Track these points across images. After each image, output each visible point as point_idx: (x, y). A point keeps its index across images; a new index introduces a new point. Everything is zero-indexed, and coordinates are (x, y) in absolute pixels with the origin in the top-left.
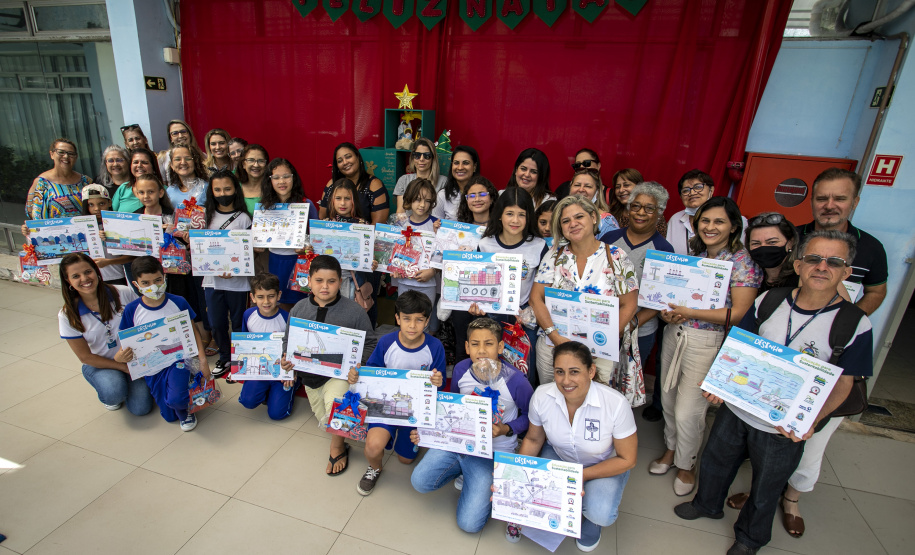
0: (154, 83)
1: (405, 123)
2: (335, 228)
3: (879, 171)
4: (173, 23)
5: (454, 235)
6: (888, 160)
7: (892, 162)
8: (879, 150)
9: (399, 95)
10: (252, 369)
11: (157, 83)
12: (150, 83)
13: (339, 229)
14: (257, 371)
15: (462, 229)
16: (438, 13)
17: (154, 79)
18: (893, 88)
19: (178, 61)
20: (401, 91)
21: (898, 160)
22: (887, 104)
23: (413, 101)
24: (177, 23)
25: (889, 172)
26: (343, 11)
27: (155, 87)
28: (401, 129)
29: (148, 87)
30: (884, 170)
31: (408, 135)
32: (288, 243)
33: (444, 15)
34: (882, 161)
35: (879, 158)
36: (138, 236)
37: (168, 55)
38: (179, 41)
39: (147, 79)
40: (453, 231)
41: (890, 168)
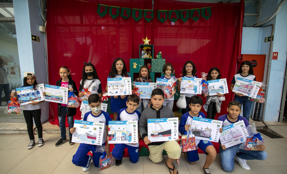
0: (35, 38)
1: (144, 50)
2: (144, 85)
3: (274, 56)
4: (43, 18)
5: (187, 82)
6: (275, 53)
7: (276, 54)
8: (274, 51)
9: (144, 40)
10: (118, 139)
11: (36, 38)
12: (33, 38)
13: (145, 85)
14: (121, 139)
15: (190, 80)
16: (151, 17)
17: (35, 37)
18: (273, 37)
19: (44, 32)
20: (145, 39)
21: (277, 53)
22: (273, 40)
23: (149, 42)
24: (45, 18)
25: (276, 56)
26: (117, 16)
27: (35, 40)
28: (143, 52)
29: (33, 39)
30: (275, 56)
31: (146, 54)
32: (125, 93)
33: (153, 18)
34: (274, 54)
35: (274, 53)
36: (58, 95)
37: (41, 28)
38: (45, 24)
39: (32, 36)
40: (186, 81)
41: (276, 55)
